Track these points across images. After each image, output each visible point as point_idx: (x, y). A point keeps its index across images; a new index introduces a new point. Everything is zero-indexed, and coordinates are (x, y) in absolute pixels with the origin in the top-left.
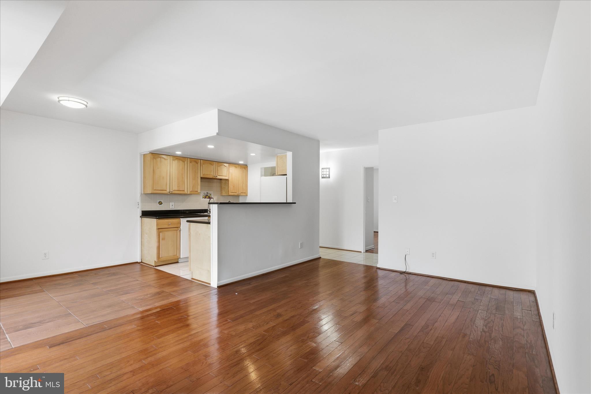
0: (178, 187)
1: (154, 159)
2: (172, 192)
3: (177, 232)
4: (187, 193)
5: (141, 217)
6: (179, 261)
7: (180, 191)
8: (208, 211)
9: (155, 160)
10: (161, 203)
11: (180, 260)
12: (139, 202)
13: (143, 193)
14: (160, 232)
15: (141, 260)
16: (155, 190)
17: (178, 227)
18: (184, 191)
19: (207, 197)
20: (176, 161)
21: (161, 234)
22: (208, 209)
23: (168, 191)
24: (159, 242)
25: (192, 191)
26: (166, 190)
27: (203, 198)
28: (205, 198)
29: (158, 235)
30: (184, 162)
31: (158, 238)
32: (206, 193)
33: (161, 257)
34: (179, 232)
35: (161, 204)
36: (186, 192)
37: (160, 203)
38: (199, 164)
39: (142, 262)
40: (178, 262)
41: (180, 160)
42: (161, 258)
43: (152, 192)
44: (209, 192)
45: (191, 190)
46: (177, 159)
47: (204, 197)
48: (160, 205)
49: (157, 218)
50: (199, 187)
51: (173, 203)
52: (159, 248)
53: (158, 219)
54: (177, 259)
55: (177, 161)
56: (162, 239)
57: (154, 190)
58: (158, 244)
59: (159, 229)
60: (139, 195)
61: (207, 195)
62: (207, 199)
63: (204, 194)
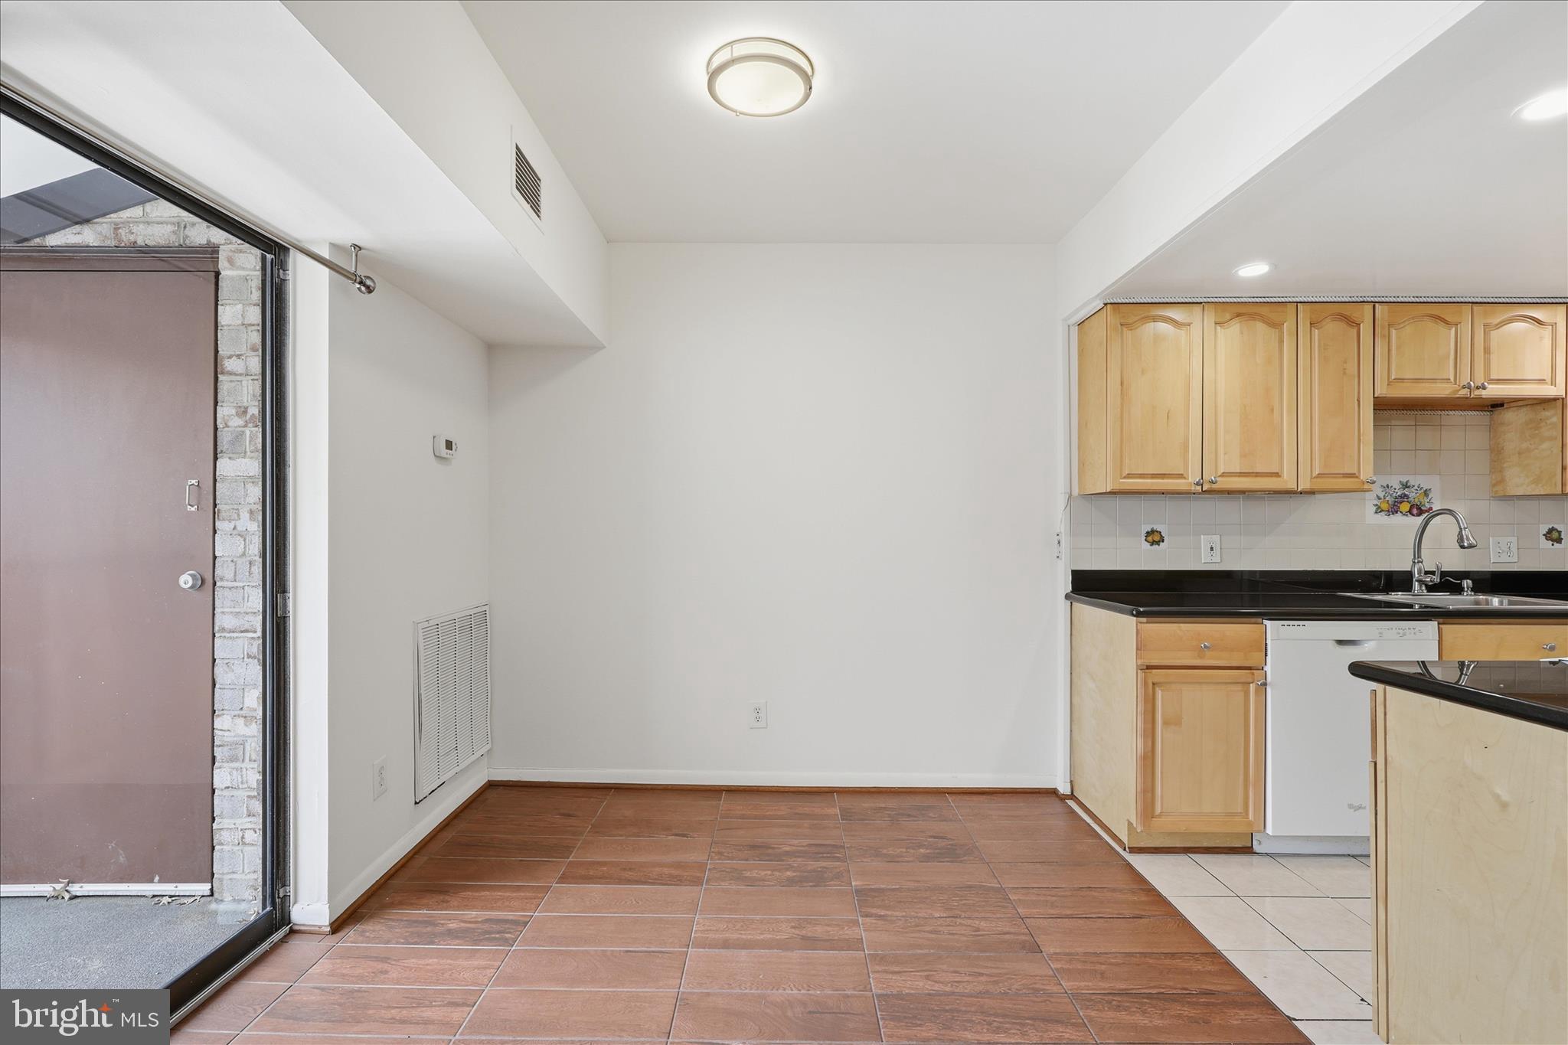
0: (1244, 456)
1: (1125, 329)
2: (1212, 482)
3: (1247, 693)
4: (1292, 486)
5: (1067, 597)
6: (1255, 842)
7: (1257, 475)
8: (1416, 585)
9: (1127, 333)
10: (1157, 538)
11: (1260, 843)
12: (1063, 530)
13: (1076, 492)
14: (1153, 684)
15: (1069, 785)
16: (1129, 476)
17: (1250, 668)
18: (1277, 475)
19: (1405, 507)
20: (1235, 328)
21: (1159, 694)
22: (1410, 574)
23: (1193, 477)
24: (1149, 732)
25: (1320, 475)
26: (1181, 476)
27: (1379, 510)
28: (1394, 510)
29: (1146, 701)
30: (1276, 325)
31: (1145, 712)
32: (1397, 486)
33: (1158, 810)
34: (1257, 691)
35: (1158, 543)
36: (1288, 481)
37: (1154, 538)
38: (1366, 329)
39: (1072, 796)
40: (1248, 850)
41: (1253, 316)
42: (1159, 816)
43: (1117, 487)
44: (1414, 481)
45: (1316, 472)
46: (1238, 315)
47: (1385, 506)
48: (1155, 547)
49: (1139, 615)
50: (1368, 451)
51: (1217, 538)
52: (1147, 761)
53: (1144, 620)
54: (1246, 834)
55: (1238, 325)
56: (1166, 723)
57: (1124, 475)
58: (1145, 743)
59: (1149, 667)
60: (1061, 501)
61: (1406, 495)
62: (1404, 515)
63: (1384, 493)
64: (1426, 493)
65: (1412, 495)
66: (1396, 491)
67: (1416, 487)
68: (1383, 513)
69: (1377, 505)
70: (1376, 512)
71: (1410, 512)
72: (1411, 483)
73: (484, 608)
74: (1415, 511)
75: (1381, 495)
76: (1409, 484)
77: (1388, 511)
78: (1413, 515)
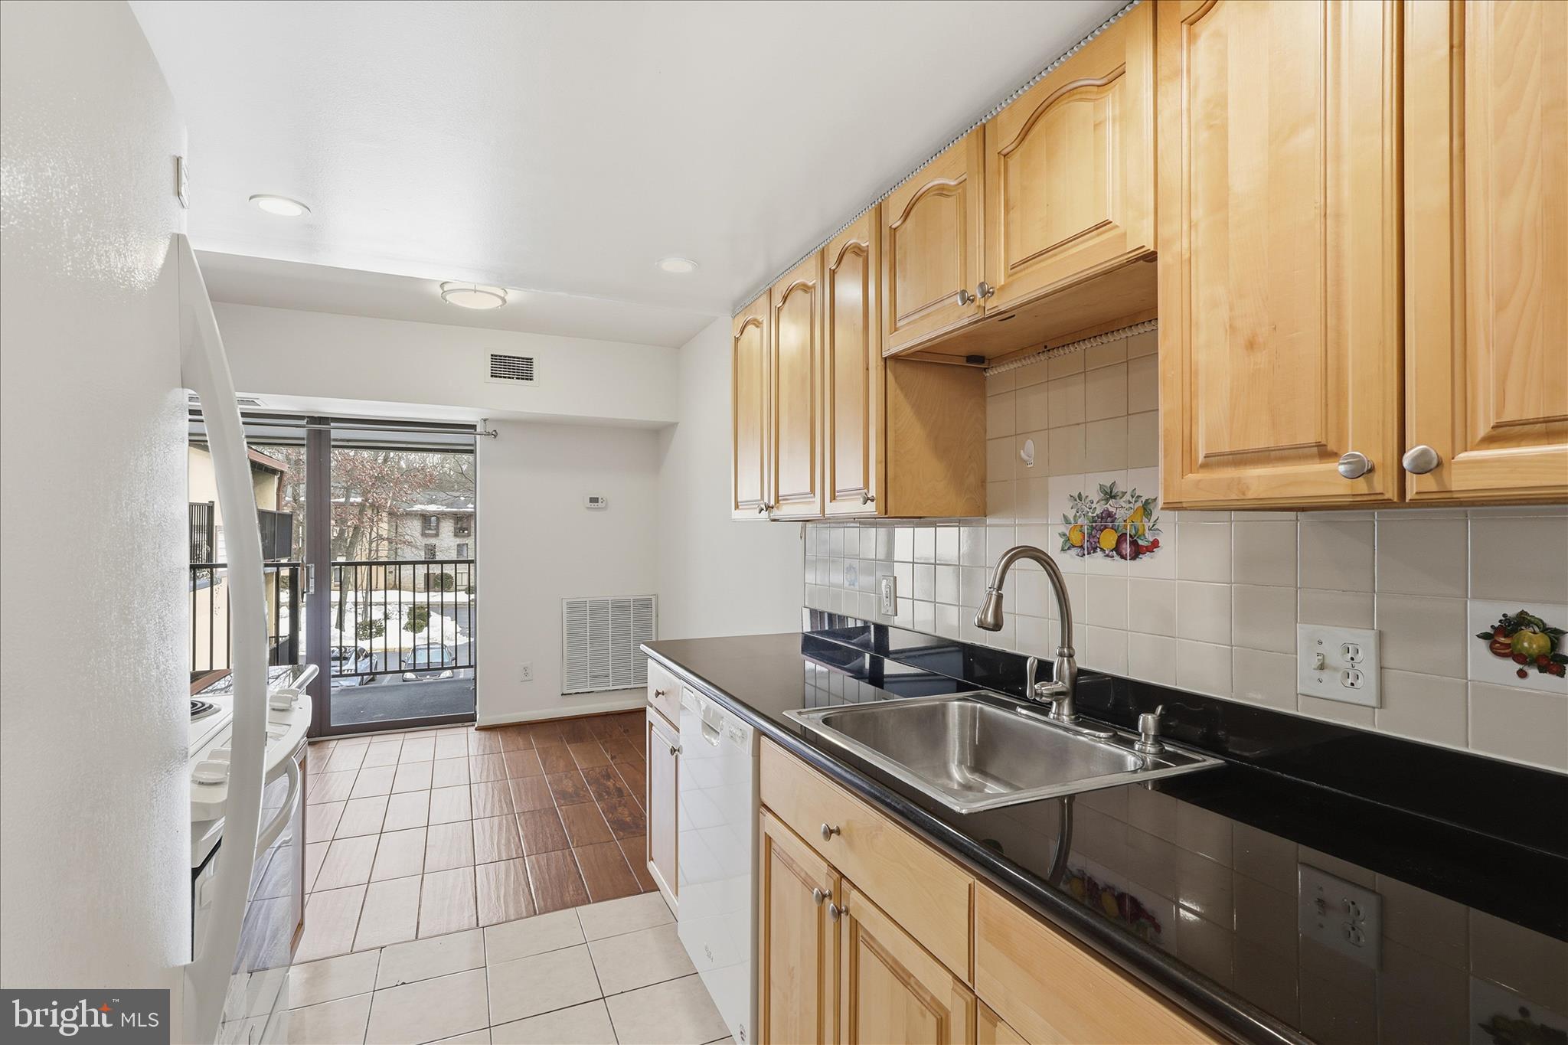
19: (1109, 539)
27: (1067, 544)
28: (1091, 545)
47: (1076, 537)
61: (1110, 515)
62: (1107, 556)
63: (1074, 511)
64: (1146, 509)
65: (1120, 514)
66: (1093, 506)
67: (1128, 497)
68: (1074, 552)
69: (1064, 535)
70: (1063, 550)
71: (1117, 549)
72: (1120, 488)
73: (650, 597)
74: (1127, 549)
75: (1071, 514)
76: (1115, 491)
77: (1082, 547)
78: (1123, 557)
